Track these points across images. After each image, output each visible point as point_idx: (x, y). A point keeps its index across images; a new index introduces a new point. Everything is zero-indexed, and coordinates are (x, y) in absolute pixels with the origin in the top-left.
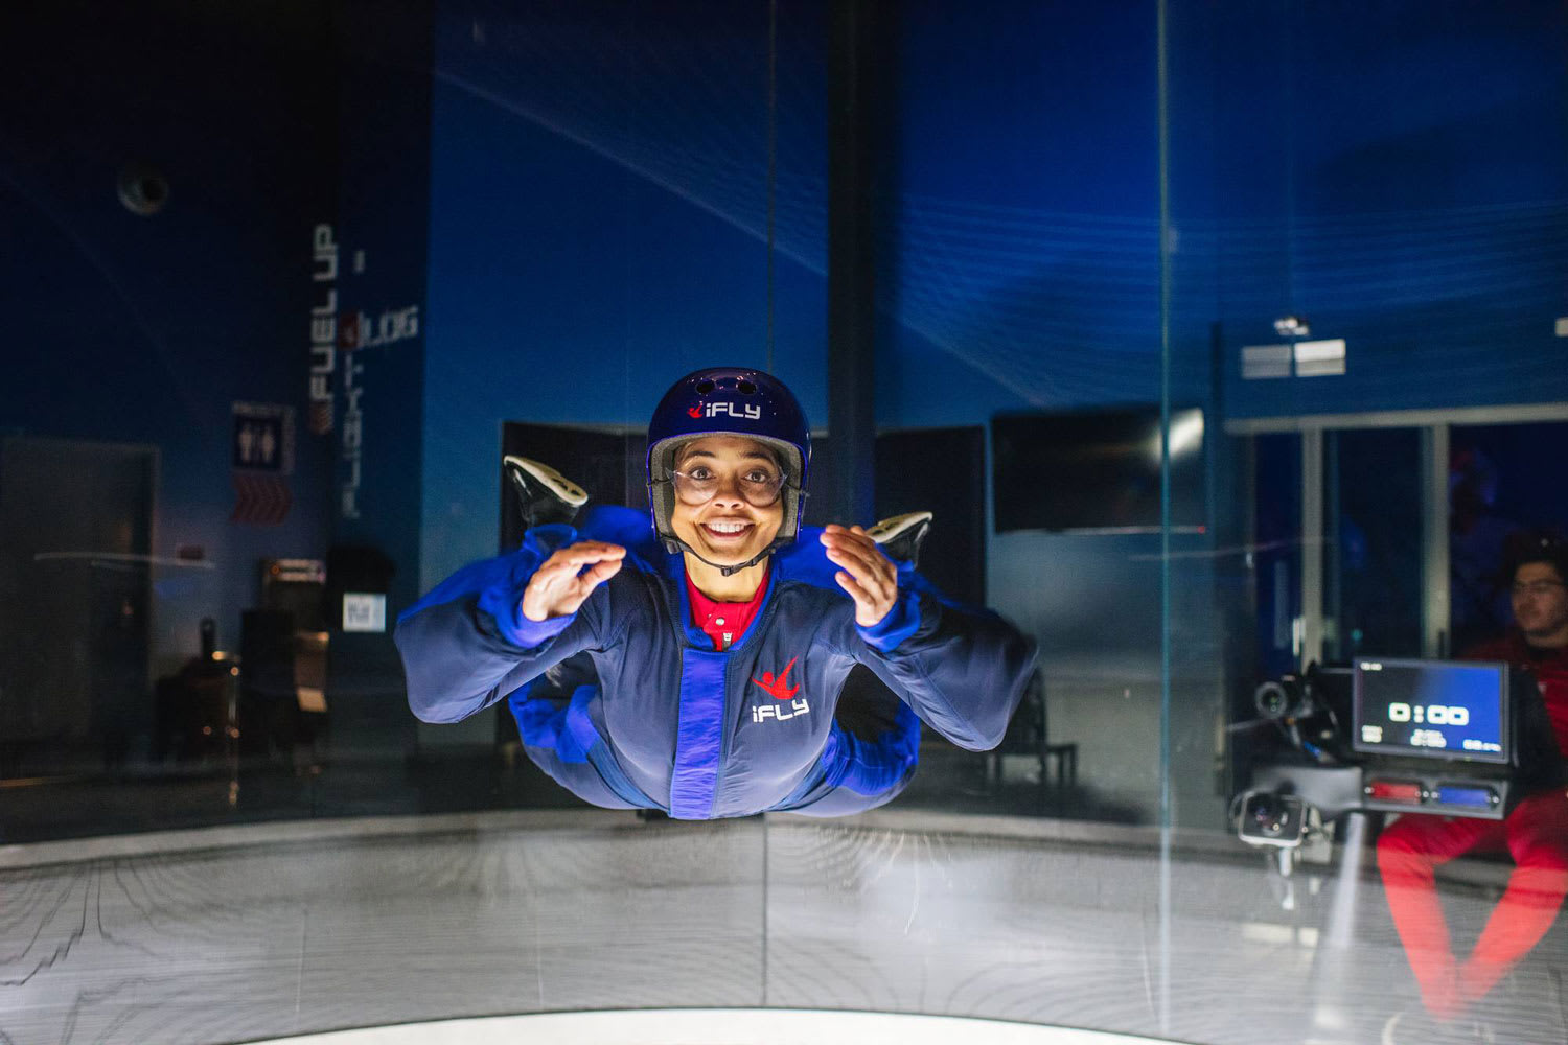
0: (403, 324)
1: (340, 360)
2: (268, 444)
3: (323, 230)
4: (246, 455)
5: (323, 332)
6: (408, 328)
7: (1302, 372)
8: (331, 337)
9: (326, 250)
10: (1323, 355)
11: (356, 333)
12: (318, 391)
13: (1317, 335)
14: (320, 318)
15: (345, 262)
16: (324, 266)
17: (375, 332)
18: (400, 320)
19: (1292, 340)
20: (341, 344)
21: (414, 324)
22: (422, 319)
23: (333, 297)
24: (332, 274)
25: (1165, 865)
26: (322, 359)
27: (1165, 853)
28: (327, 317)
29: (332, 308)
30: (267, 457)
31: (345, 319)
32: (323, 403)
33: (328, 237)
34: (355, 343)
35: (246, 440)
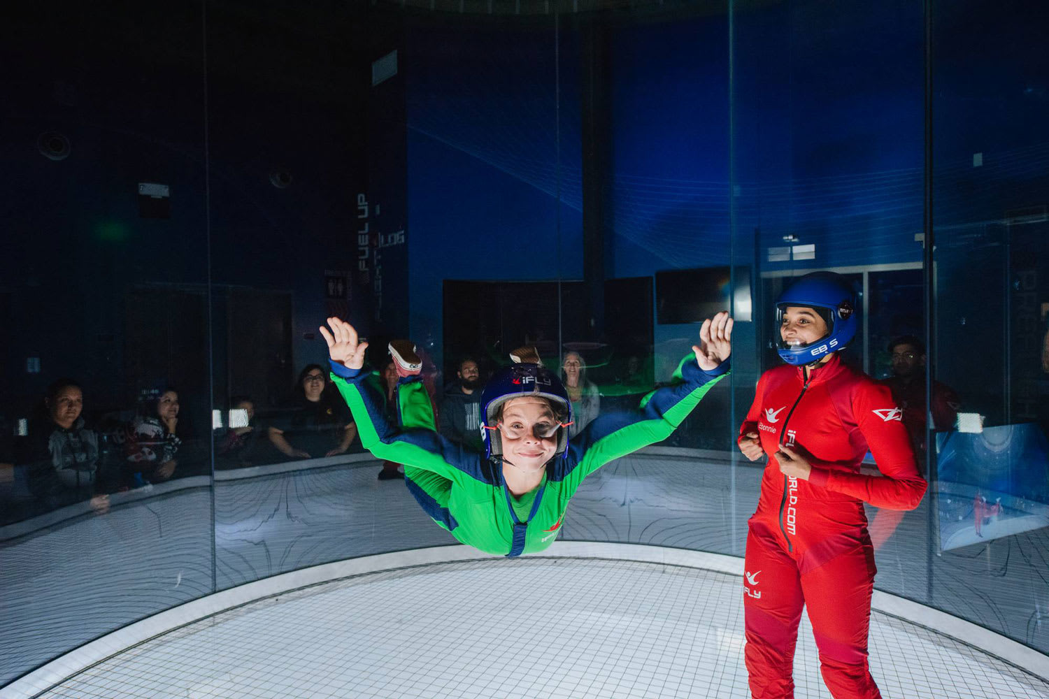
0: (399, 238)
1: (371, 254)
2: (340, 288)
3: (361, 196)
4: (331, 292)
5: (363, 241)
6: (400, 240)
7: (795, 258)
8: (367, 243)
9: (362, 203)
10: (805, 252)
11: (378, 242)
12: (362, 266)
13: (803, 242)
14: (362, 234)
15: (372, 210)
16: (362, 212)
17: (386, 241)
18: (397, 236)
19: (791, 244)
20: (371, 246)
21: (403, 237)
22: (406, 235)
23: (367, 225)
24: (366, 215)
25: (733, 468)
26: (363, 253)
27: (733, 463)
28: (365, 234)
29: (366, 230)
30: (340, 294)
31: (373, 236)
32: (365, 272)
33: (364, 199)
34: (378, 246)
35: (331, 285)
